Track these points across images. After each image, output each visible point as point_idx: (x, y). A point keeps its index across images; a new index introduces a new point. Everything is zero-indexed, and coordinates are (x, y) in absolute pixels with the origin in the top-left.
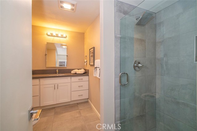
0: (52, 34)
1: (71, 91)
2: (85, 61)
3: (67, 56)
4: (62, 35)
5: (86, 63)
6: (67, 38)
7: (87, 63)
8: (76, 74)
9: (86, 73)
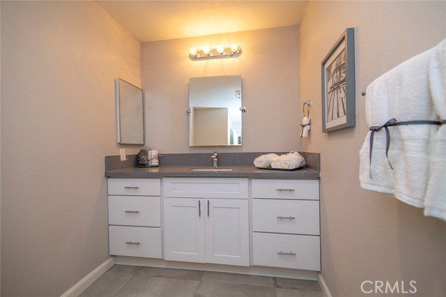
0: (201, 52)
1: (251, 231)
2: (305, 120)
3: (243, 111)
4: (227, 50)
5: (306, 129)
6: (242, 55)
7: (309, 131)
8: (269, 168)
9: (309, 168)
